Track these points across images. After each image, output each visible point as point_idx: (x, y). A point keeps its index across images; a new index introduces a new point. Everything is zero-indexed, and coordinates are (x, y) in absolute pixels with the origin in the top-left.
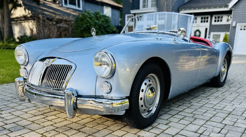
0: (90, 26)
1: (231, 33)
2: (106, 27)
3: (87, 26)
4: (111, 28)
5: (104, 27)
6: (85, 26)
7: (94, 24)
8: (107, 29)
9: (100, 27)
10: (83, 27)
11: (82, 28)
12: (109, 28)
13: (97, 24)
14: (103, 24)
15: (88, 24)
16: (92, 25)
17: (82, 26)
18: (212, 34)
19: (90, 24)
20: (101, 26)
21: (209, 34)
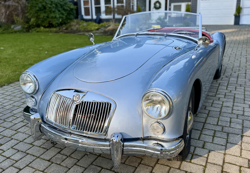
0: (46, 6)
1: (192, 3)
2: (63, 5)
3: (43, 6)
4: (69, 6)
5: (61, 5)
6: (40, 5)
7: (50, 3)
8: (64, 7)
9: (56, 5)
10: (39, 7)
11: (37, 8)
12: (66, 5)
13: (53, 3)
14: (60, 3)
15: (44, 4)
16: (48, 4)
17: (37, 5)
18: (173, 5)
19: (46, 3)
20: (58, 5)
21: (170, 5)
